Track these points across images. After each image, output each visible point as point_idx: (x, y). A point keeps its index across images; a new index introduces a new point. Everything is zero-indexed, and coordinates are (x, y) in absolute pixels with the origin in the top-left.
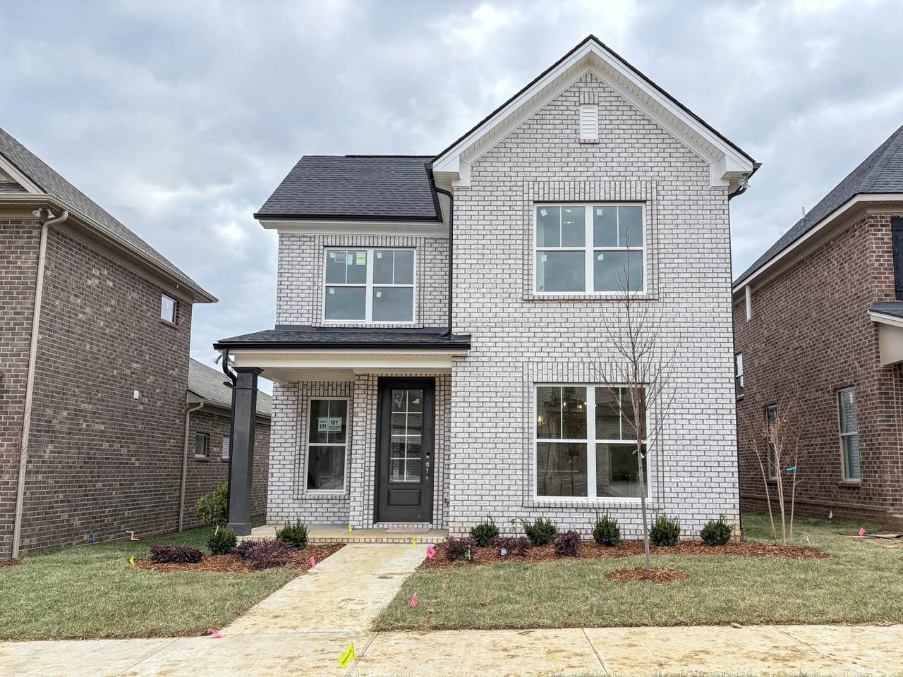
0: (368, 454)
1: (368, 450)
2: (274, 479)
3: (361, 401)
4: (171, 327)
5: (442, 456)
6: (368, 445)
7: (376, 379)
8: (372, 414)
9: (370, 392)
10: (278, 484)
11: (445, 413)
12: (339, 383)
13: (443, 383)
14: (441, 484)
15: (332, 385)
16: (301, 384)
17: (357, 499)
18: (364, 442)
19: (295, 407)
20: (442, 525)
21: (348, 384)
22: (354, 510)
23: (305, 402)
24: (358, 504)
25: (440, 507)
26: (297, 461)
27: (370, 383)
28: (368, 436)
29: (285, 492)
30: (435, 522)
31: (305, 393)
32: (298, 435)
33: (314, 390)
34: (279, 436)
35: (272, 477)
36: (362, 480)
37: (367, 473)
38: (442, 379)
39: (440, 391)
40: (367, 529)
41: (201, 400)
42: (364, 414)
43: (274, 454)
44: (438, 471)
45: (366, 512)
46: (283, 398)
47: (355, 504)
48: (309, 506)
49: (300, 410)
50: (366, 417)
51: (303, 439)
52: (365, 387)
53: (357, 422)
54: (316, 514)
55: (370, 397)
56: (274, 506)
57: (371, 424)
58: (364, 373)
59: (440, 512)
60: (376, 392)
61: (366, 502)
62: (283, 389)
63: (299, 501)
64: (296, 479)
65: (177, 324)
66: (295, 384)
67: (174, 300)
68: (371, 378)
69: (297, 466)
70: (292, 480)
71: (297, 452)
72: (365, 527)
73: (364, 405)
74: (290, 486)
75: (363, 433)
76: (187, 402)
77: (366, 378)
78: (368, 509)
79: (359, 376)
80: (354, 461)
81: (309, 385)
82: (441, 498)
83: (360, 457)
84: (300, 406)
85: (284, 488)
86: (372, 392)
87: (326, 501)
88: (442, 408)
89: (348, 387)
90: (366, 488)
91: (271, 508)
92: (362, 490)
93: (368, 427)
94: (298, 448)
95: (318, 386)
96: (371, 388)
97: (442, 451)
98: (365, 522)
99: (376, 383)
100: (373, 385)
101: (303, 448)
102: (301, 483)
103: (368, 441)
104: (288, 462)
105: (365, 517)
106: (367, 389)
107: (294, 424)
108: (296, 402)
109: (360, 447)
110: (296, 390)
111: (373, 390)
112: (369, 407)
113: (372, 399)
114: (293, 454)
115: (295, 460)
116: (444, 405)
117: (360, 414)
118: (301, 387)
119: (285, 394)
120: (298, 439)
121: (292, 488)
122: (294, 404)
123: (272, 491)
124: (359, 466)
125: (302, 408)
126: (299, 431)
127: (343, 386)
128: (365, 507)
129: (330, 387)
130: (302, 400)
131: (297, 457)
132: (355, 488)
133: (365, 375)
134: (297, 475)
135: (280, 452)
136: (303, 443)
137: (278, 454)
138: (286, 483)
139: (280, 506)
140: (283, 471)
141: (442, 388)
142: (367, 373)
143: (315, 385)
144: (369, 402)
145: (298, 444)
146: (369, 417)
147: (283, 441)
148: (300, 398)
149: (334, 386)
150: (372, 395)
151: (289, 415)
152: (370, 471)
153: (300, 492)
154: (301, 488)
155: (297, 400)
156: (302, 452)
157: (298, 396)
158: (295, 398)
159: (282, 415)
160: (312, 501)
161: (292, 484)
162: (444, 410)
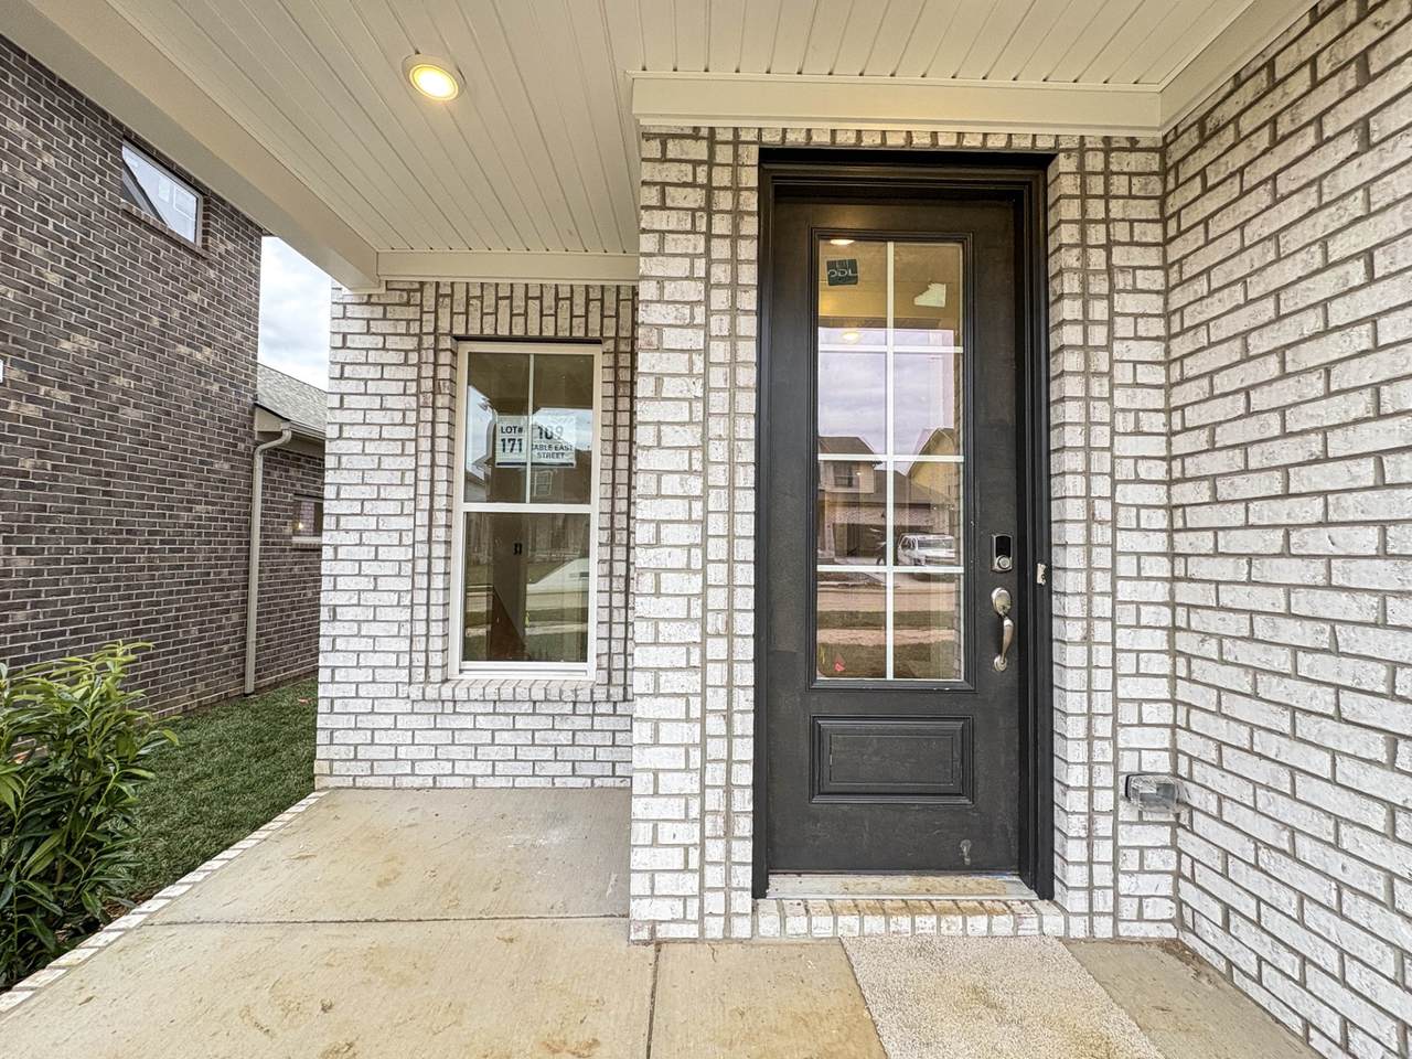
0: (717, 549)
1: (717, 525)
2: (338, 629)
3: (679, 267)
4: (191, 252)
5: (1102, 558)
6: (717, 501)
7: (751, 155)
8: (733, 337)
9: (722, 225)
10: (356, 644)
11: (1111, 337)
12: (564, 292)
13: (1096, 185)
14: (1103, 703)
15: (540, 298)
16: (430, 292)
17: (669, 783)
18: (695, 485)
19: (411, 373)
20: (1115, 916)
21: (595, 294)
22: (655, 843)
23: (445, 358)
24: (675, 809)
25: (1104, 826)
26: (422, 566)
27: (722, 177)
28: (718, 452)
29: (381, 675)
30: (1077, 902)
31: (444, 325)
32: (424, 473)
33: (475, 315)
34: (355, 477)
35: (334, 619)
36: (692, 682)
37: (717, 648)
38: (1095, 162)
39: (1084, 223)
40: (727, 938)
41: (284, 426)
42: (695, 339)
43: (339, 538)
44: (1087, 640)
45: (715, 850)
46: (369, 341)
47: (658, 808)
48: (468, 722)
49: (427, 385)
50: (706, 351)
51: (441, 488)
52: (695, 198)
53: (659, 378)
54: (493, 753)
55: (721, 249)
56: (342, 722)
57: (734, 388)
58: (687, 124)
59: (1104, 851)
60: (750, 226)
61: (714, 800)
62: (366, 312)
63: (433, 708)
64: (420, 628)
65: (205, 248)
66: (412, 293)
67: (198, 195)
68: (724, 154)
69: (422, 581)
70: (405, 631)
71: (422, 535)
72: (715, 928)
73: (694, 291)
74: (398, 653)
75: (691, 436)
76: (256, 429)
77: (699, 150)
78: (728, 834)
79: (664, 138)
80: (645, 583)
81: (460, 295)
82: (1105, 777)
83: (679, 559)
84: (427, 371)
85: (375, 660)
86: (736, 226)
87: (527, 707)
88: (1099, 310)
89: (595, 307)
90: (715, 725)
91: (332, 731)
92: (693, 733)
93: (719, 402)
94: (422, 518)
95: (490, 300)
96: (724, 201)
97: (1102, 534)
98: (715, 902)
99: (750, 177)
100: (736, 189)
101: (441, 518)
102: (437, 644)
103: (718, 476)
104: (390, 569)
105: (714, 876)
106: (709, 210)
107: (409, 433)
108: (414, 358)
109: (678, 509)
110: (411, 313)
111: (737, 214)
112: (720, 299)
113: (734, 261)
114: (407, 540)
115: (413, 560)
116: (1109, 297)
117: (672, 338)
118: (429, 303)
119: (376, 327)
120: (424, 488)
121: (405, 661)
122: (406, 363)
123: (334, 669)
124: (677, 608)
125: (434, 378)
126: (425, 459)
127: (579, 300)
128: (714, 825)
129: (534, 306)
130: (436, 351)
131: (422, 550)
132: (657, 722)
133: (695, 134)
134: (421, 613)
135: (361, 532)
136: (441, 503)
137: (354, 538)
138: (383, 644)
139: (365, 722)
140: (370, 598)
141: (1096, 209)
142: (704, 124)
143: (481, 298)
144: (720, 274)
145: (424, 503)
146: (719, 351)
147: (370, 492)
148: (429, 341)
149: (549, 300)
150: (735, 237)
151: (390, 402)
152: (730, 635)
153: (436, 675)
154: (436, 660)
155: (419, 349)
156: (439, 533)
157: (420, 336)
158: (411, 343)
159: (364, 402)
160: (479, 708)
161: (405, 645)
162: (1110, 323)
